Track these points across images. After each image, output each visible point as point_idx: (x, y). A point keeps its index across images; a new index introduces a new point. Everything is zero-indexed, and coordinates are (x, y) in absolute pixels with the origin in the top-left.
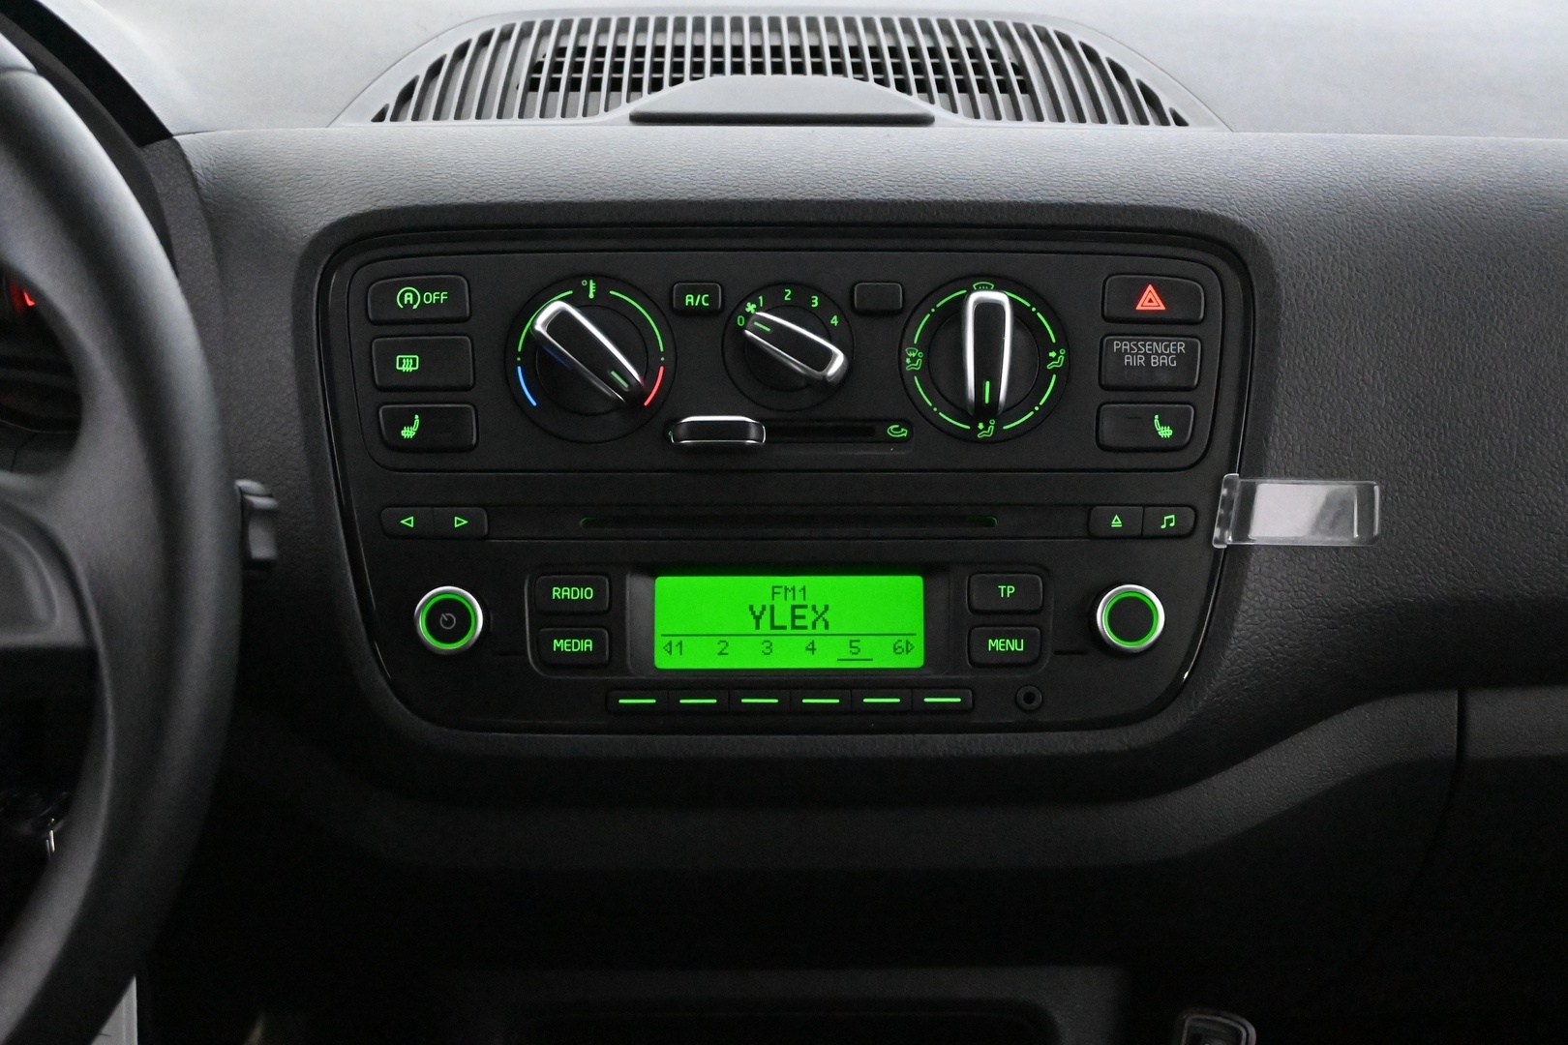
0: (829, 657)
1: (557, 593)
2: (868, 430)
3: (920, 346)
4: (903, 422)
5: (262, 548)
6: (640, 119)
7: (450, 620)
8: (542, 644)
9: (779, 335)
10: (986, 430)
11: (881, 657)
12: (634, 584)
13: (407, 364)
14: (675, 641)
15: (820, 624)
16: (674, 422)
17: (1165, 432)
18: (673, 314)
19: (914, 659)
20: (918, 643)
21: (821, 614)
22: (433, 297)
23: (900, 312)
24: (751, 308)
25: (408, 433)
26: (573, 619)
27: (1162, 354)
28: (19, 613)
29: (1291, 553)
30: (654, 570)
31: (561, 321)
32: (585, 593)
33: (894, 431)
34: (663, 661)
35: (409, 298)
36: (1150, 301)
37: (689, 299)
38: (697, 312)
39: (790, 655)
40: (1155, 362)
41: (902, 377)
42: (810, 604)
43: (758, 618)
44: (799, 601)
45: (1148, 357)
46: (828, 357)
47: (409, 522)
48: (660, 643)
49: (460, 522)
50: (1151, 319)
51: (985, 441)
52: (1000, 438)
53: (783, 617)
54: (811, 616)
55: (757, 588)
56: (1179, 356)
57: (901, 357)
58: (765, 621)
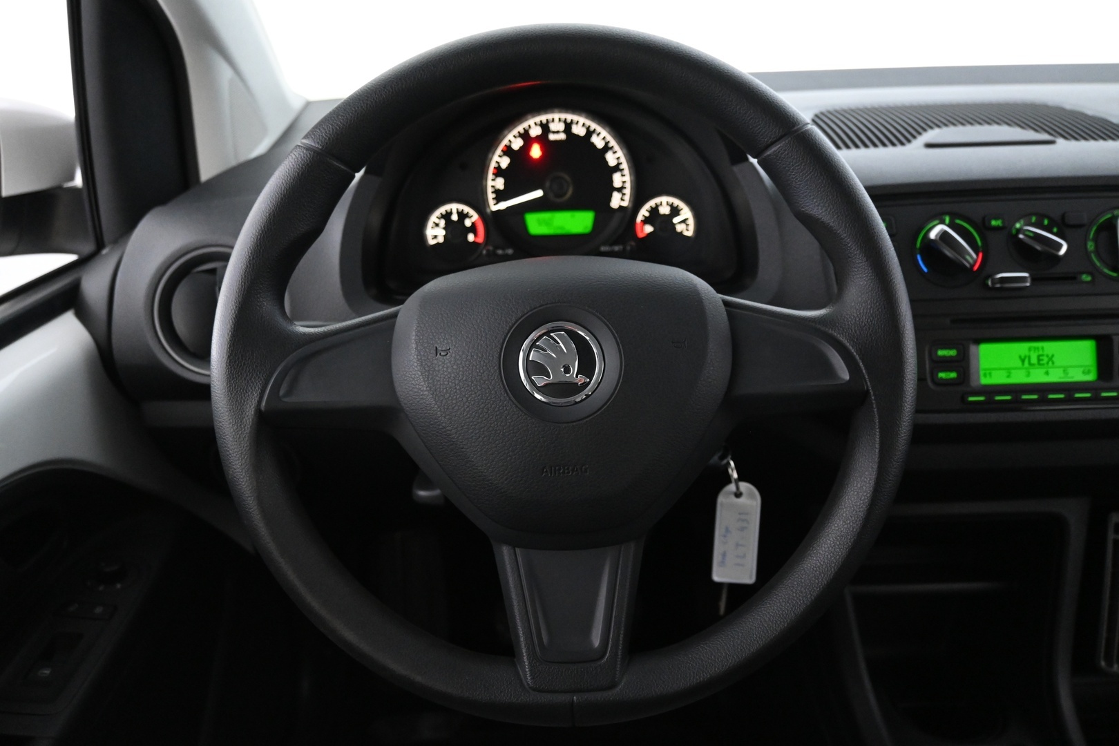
0: (1055, 376)
1: (941, 353)
2: (1073, 278)
3: (1091, 240)
4: (1089, 273)
6: (930, 146)
8: (934, 375)
9: (1036, 237)
11: (1077, 376)
12: (973, 348)
14: (988, 372)
15: (1050, 363)
16: (990, 276)
18: (983, 228)
19: (1091, 377)
20: (1093, 370)
21: (1051, 358)
23: (1080, 226)
24: (1020, 225)
26: (947, 364)
30: (978, 341)
31: (944, 236)
32: (953, 353)
33: (1086, 278)
34: (985, 381)
37: (993, 223)
38: (997, 228)
39: (1038, 376)
41: (1087, 254)
42: (1045, 353)
43: (1023, 361)
44: (1041, 353)
46: (1060, 246)
48: (982, 373)
53: (1034, 360)
54: (1046, 359)
55: (1022, 348)
57: (1086, 245)
58: (1026, 362)
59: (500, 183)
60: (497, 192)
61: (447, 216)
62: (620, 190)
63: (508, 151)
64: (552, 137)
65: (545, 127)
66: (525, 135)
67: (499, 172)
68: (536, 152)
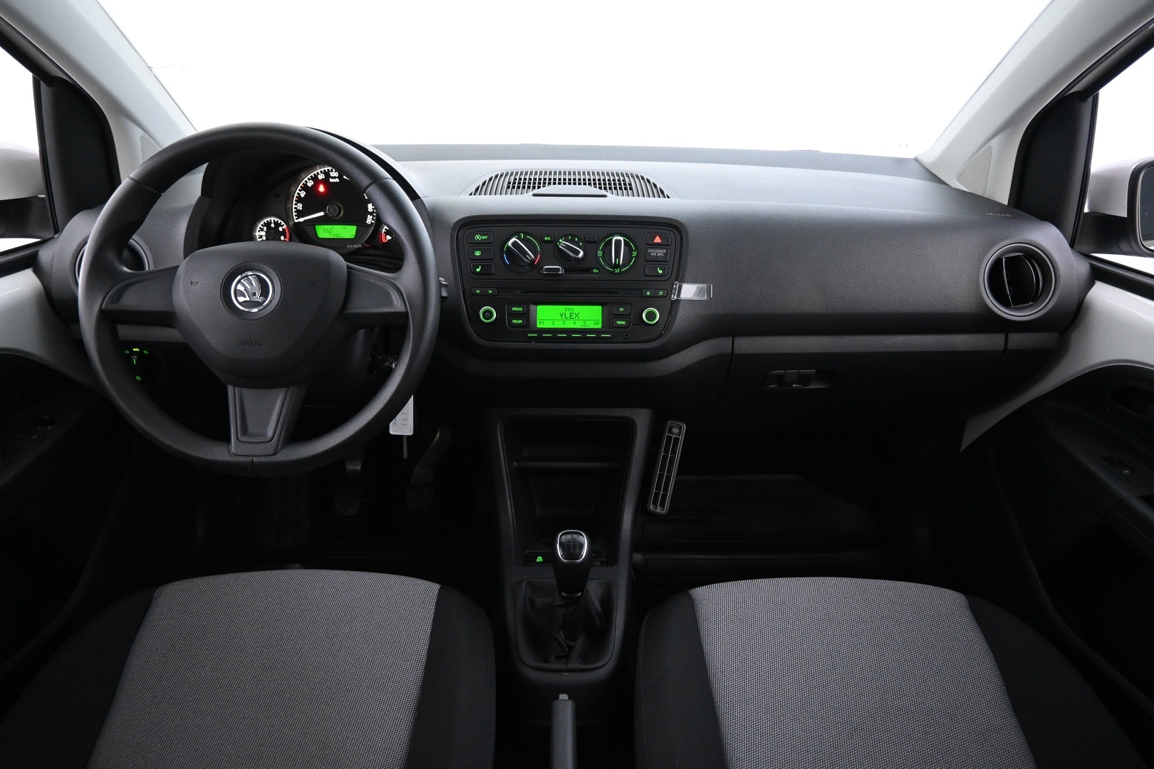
0: (579, 325)
1: (514, 309)
2: (589, 271)
3: (601, 250)
4: (597, 269)
5: (444, 294)
6: (534, 195)
7: (489, 313)
8: (510, 321)
9: (567, 247)
10: (617, 271)
11: (591, 325)
12: (532, 307)
13: (478, 253)
14: (542, 321)
15: (577, 317)
16: (542, 268)
17: (660, 272)
18: (542, 242)
19: (599, 326)
20: (600, 322)
21: (577, 315)
22: (484, 237)
23: (596, 242)
24: (561, 241)
25: (478, 270)
26: (517, 315)
27: (660, 253)
28: (391, 303)
29: (690, 302)
30: (537, 303)
31: (515, 244)
32: (520, 309)
33: (595, 271)
34: (539, 326)
35: (478, 237)
36: (658, 240)
37: (546, 238)
38: (548, 241)
39: (569, 325)
40: (658, 255)
41: (597, 258)
42: (574, 312)
43: (562, 316)
44: (572, 312)
45: (657, 253)
46: (579, 252)
47: (478, 291)
48: (538, 322)
49: (490, 292)
50: (657, 244)
51: (617, 273)
52: (620, 273)
53: (568, 316)
54: (574, 315)
55: (561, 308)
56: (664, 253)
57: (597, 253)
58: (564, 316)
59: (300, 206)
60: (298, 211)
61: (268, 224)
62: (371, 214)
63: (305, 188)
64: (331, 180)
65: (327, 174)
66: (315, 178)
67: (299, 200)
68: (322, 189)
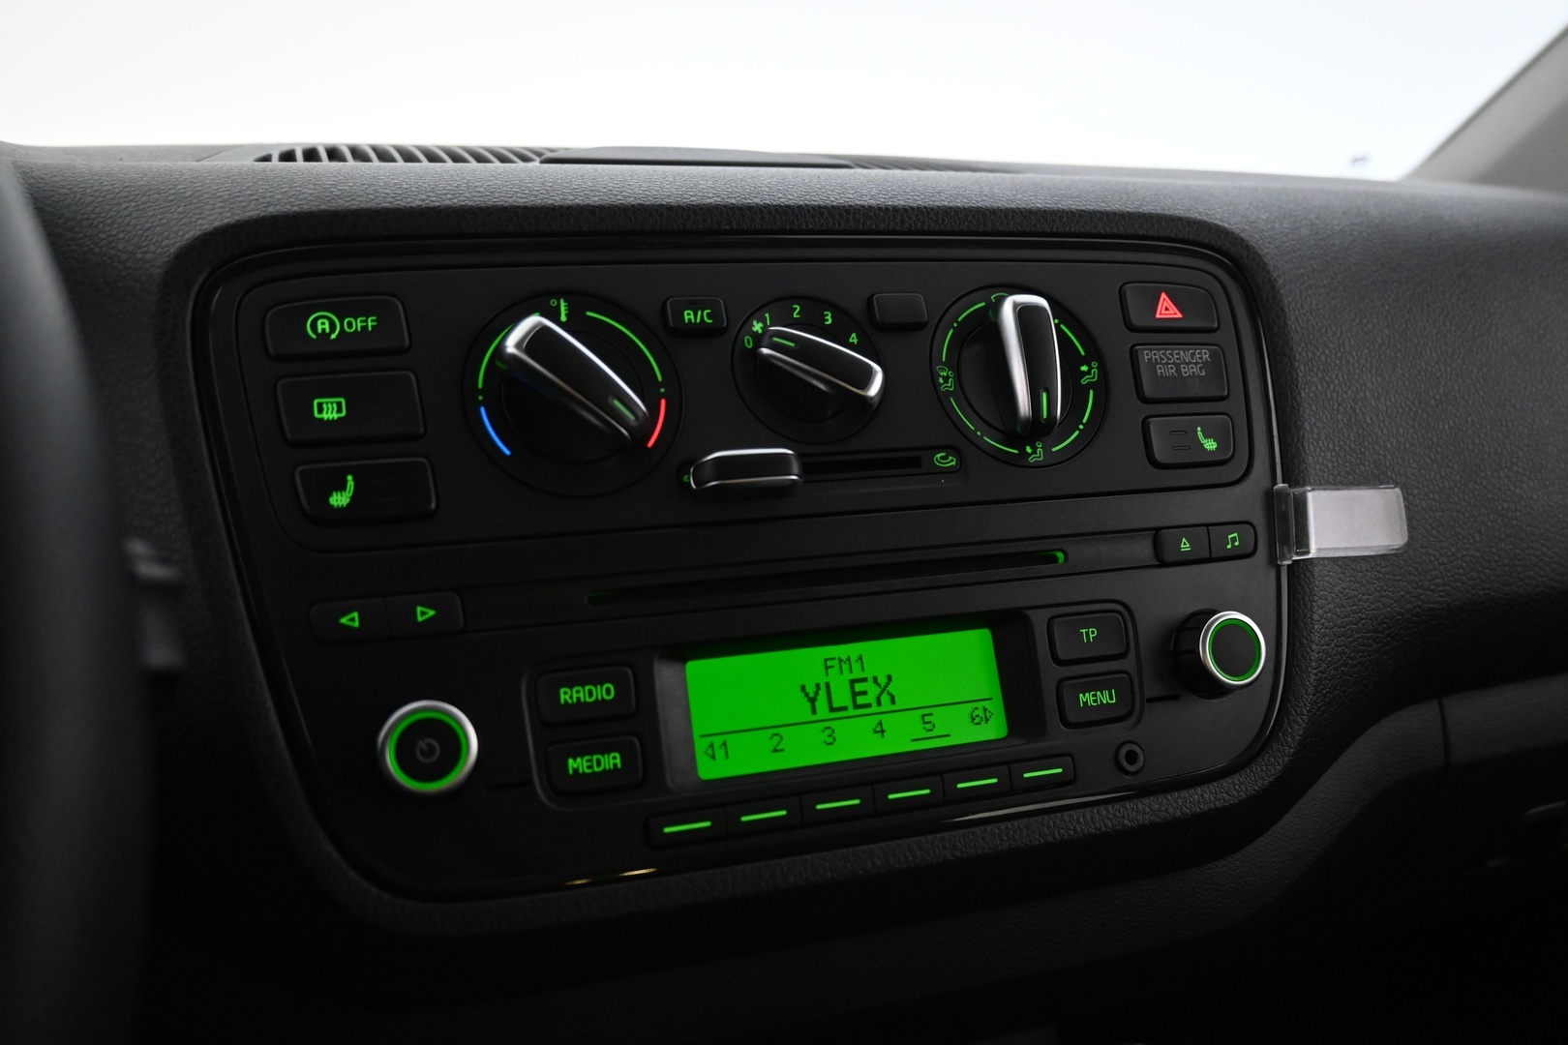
0: (901, 738)
1: (566, 695)
2: (911, 461)
3: (948, 364)
4: (951, 449)
7: (431, 750)
8: (552, 767)
9: (804, 350)
10: (1036, 454)
11: (957, 731)
12: (664, 674)
13: (330, 410)
14: (718, 741)
15: (885, 699)
16: (691, 461)
17: (1210, 445)
18: (668, 335)
19: (994, 729)
20: (997, 707)
21: (885, 686)
22: (358, 324)
23: (920, 326)
24: (757, 327)
25: (339, 500)
26: (589, 728)
27: (1190, 363)
30: (684, 652)
31: (538, 342)
32: (604, 692)
33: (944, 460)
34: (709, 769)
35: (323, 326)
36: (1167, 309)
37: (688, 316)
38: (700, 330)
39: (857, 742)
40: (1186, 371)
41: (941, 399)
42: (869, 674)
43: (812, 701)
44: (857, 674)
45: (1177, 366)
46: (867, 376)
47: (352, 620)
48: (700, 745)
49: (424, 614)
50: (1167, 329)
51: (1037, 466)
52: (1054, 463)
53: (841, 697)
54: (873, 691)
55: (806, 663)
56: (1205, 365)
57: (934, 376)
58: (822, 703)
